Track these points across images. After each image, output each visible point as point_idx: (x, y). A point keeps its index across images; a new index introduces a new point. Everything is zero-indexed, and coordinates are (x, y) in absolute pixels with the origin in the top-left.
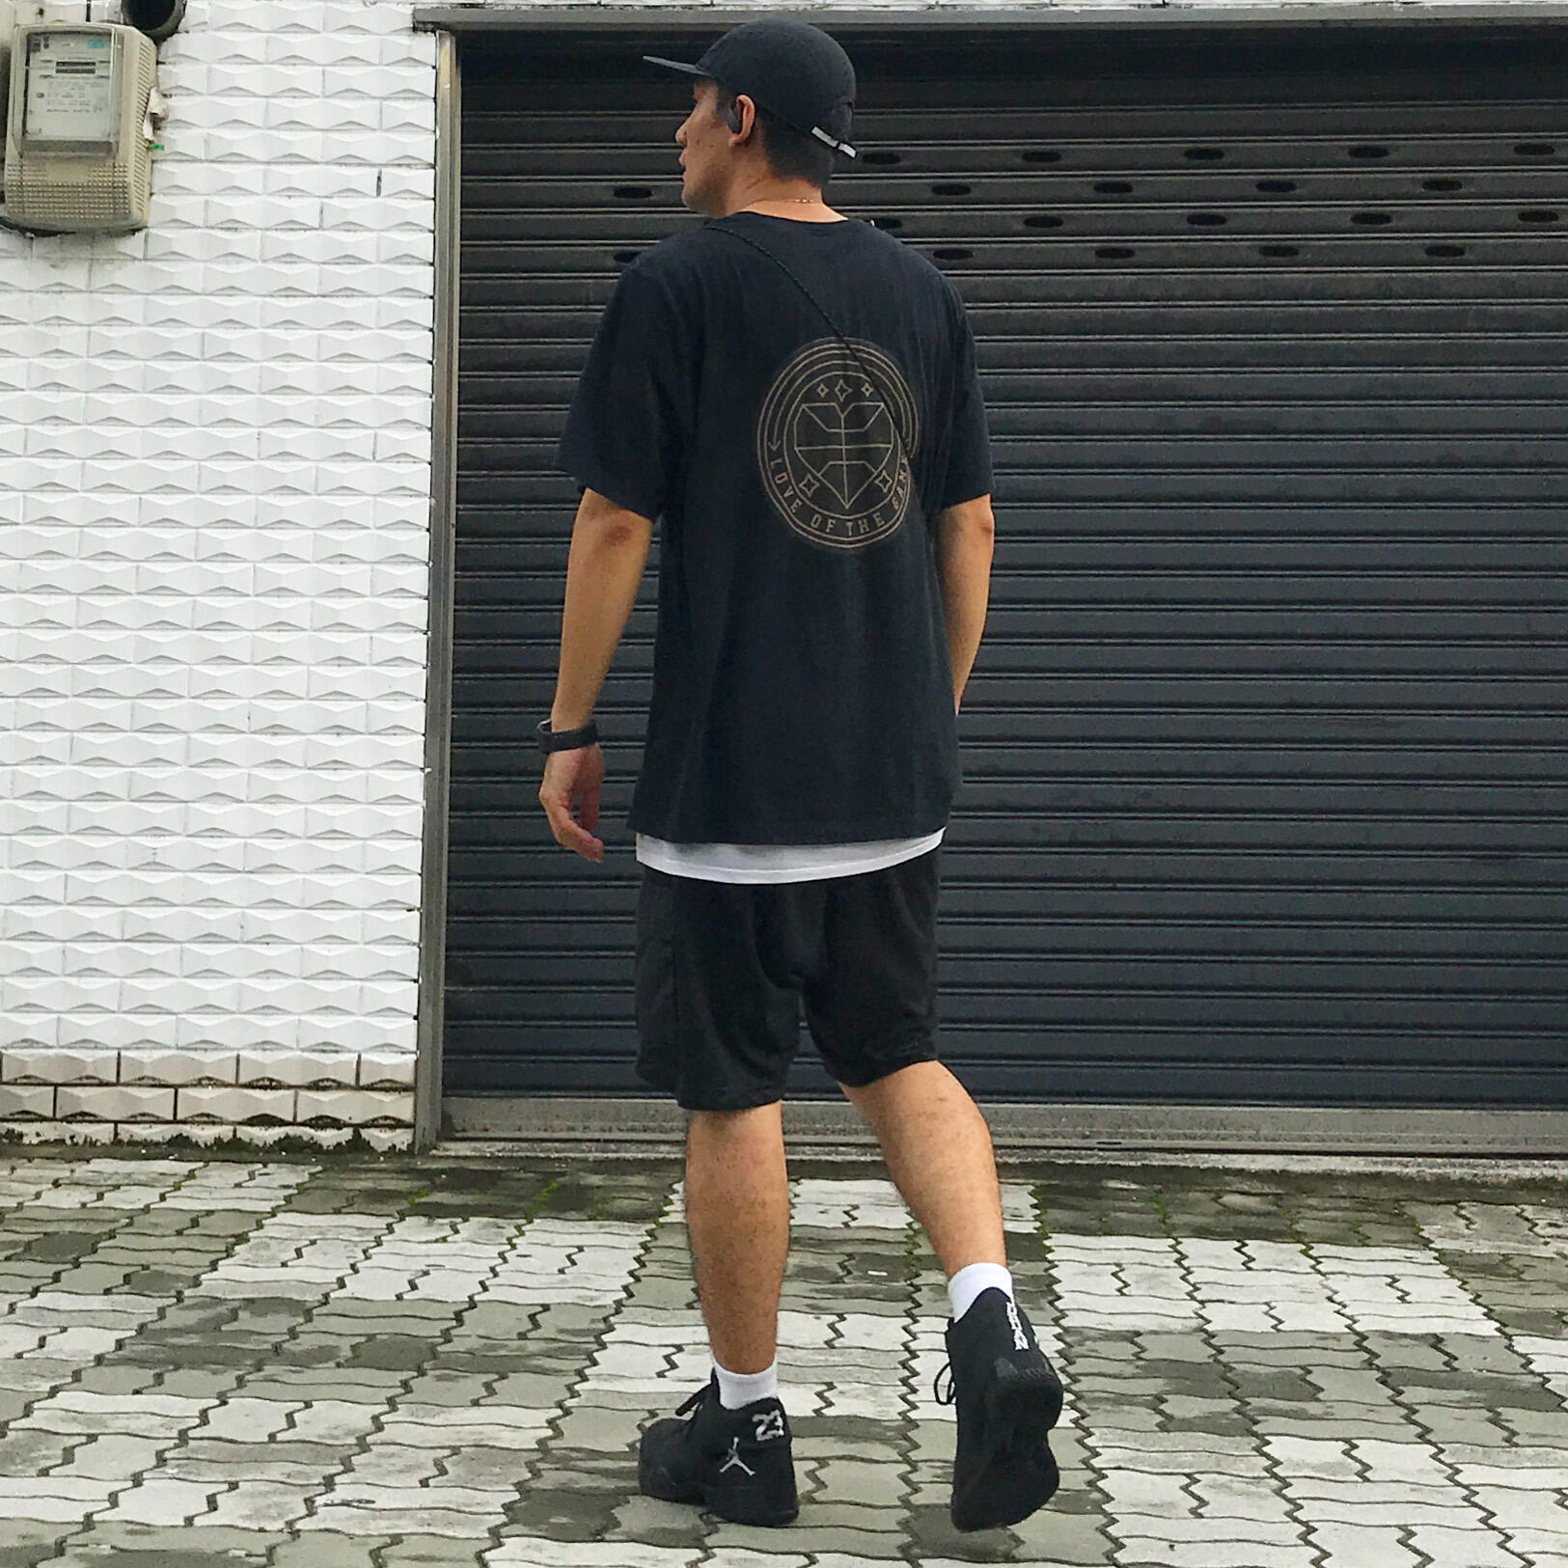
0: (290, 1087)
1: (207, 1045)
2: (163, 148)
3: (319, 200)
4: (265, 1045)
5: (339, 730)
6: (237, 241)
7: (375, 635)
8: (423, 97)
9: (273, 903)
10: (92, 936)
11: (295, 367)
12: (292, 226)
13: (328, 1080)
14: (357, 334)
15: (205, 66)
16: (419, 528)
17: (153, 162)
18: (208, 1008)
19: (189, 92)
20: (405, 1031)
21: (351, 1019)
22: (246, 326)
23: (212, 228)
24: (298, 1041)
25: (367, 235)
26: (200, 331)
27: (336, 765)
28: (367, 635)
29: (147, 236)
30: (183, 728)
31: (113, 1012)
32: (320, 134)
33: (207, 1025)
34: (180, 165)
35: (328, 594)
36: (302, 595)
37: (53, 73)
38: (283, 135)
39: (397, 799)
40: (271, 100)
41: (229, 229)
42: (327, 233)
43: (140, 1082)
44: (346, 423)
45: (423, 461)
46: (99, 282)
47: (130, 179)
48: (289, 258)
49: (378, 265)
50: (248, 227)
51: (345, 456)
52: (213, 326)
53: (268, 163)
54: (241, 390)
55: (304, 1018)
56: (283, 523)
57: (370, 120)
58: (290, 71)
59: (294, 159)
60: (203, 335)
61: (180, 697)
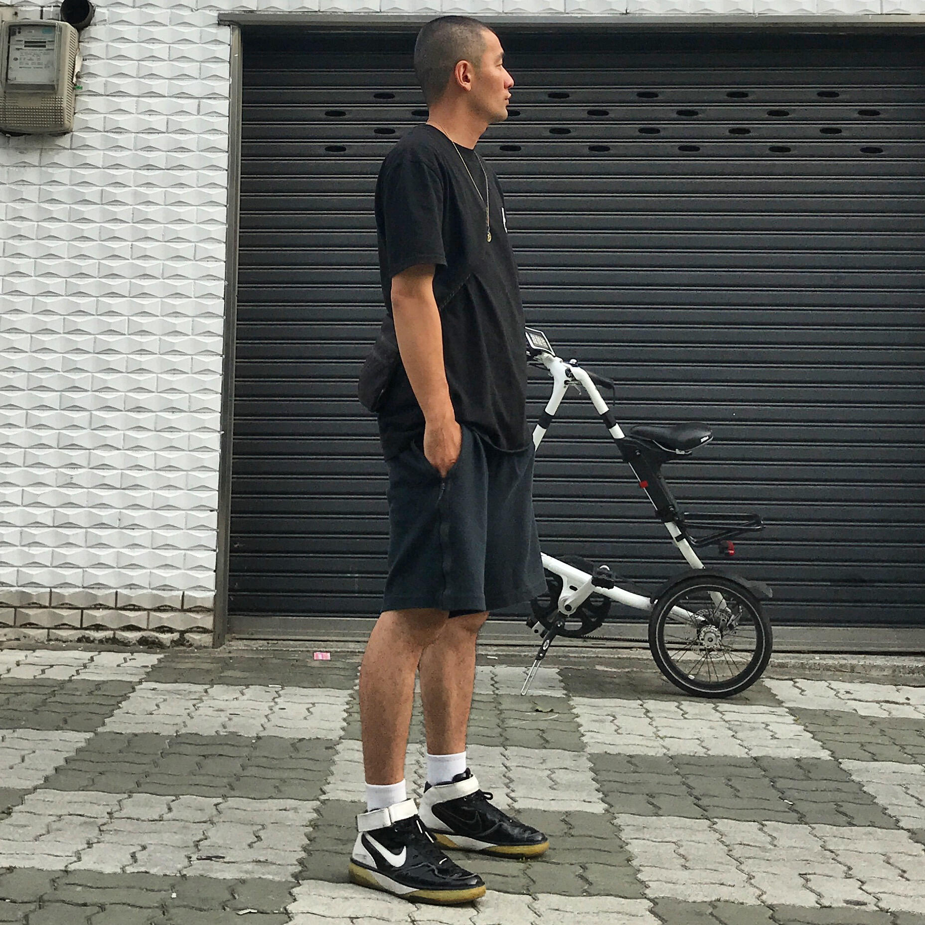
0: (145, 610)
1: (100, 586)
2: (81, 88)
3: (166, 117)
4: (131, 586)
5: (173, 410)
6: (121, 139)
7: (194, 357)
8: (223, 61)
9: (137, 507)
10: (37, 524)
11: (151, 209)
12: (151, 131)
13: (166, 606)
14: (187, 190)
15: (104, 44)
16: (219, 297)
17: (76, 95)
18: (101, 565)
19: (97, 58)
20: (209, 579)
21: (179, 572)
22: (125, 186)
23: (107, 132)
24: (150, 584)
25: (192, 136)
26: (101, 188)
27: (171, 429)
28: (190, 357)
29: (72, 135)
30: (88, 408)
31: (48, 567)
32: (167, 81)
33: (101, 575)
34: (91, 97)
35: (168, 334)
36: (154, 335)
37: (23, 47)
38: (147, 81)
39: (205, 449)
40: (140, 62)
41: (117, 132)
42: (170, 135)
43: (62, 606)
44: (179, 239)
45: (221, 260)
46: (46, 160)
47: (64, 105)
48: (150, 149)
49: (198, 153)
50: (127, 131)
51: (179, 258)
52: (106, 186)
53: (139, 97)
54: (122, 221)
55: (154, 571)
56: (144, 295)
57: (195, 74)
58: (150, 46)
59: (152, 94)
60: (102, 190)
61: (86, 391)
